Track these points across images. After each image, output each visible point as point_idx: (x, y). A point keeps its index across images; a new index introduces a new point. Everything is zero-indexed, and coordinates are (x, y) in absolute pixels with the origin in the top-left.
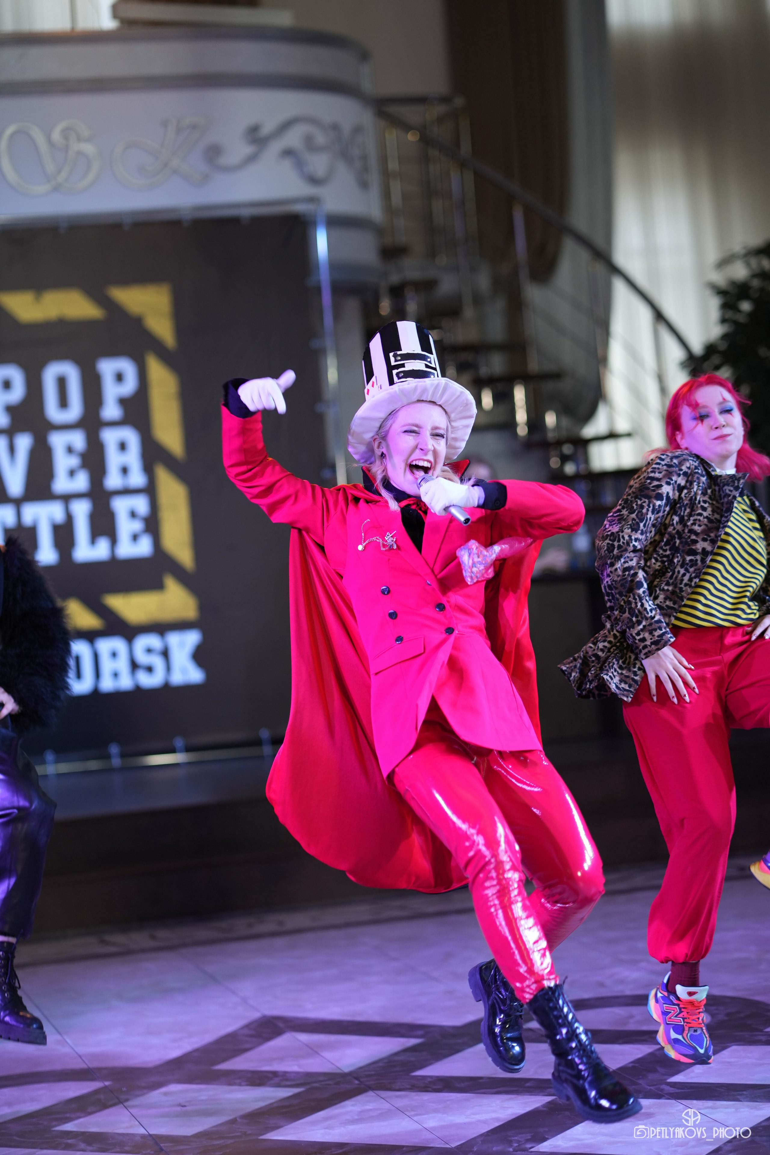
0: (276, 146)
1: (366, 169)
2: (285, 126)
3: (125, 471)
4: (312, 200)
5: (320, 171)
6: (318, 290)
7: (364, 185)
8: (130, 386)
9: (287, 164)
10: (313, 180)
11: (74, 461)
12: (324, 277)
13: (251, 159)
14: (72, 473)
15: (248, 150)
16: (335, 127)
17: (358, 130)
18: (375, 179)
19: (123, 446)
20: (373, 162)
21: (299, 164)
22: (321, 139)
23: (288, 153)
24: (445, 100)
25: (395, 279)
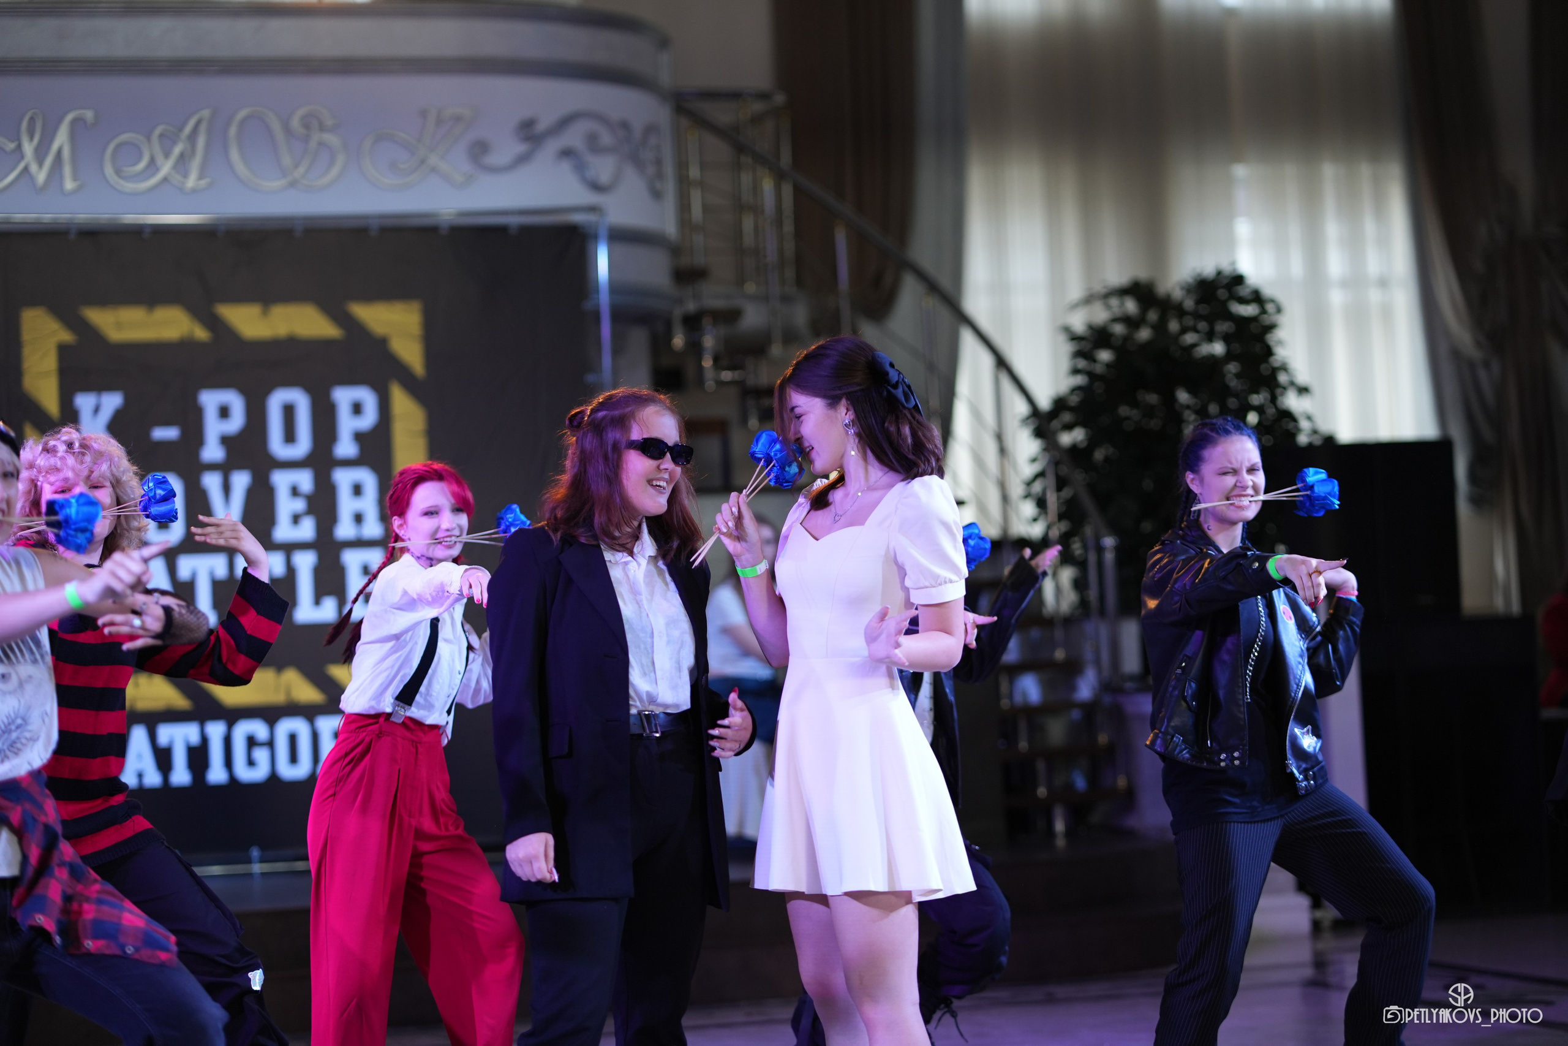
0: (552, 146)
1: (660, 175)
2: (565, 122)
3: (359, 518)
4: (592, 209)
5: (604, 178)
6: (596, 316)
7: (657, 195)
8: (369, 419)
9: (566, 166)
10: (596, 187)
11: (300, 505)
12: (604, 299)
13: (522, 159)
14: (296, 519)
15: (521, 148)
16: (625, 125)
17: (650, 129)
18: (670, 188)
19: (357, 490)
20: (669, 170)
21: (580, 168)
22: (606, 138)
23: (567, 153)
24: (763, 96)
25: (691, 307)
